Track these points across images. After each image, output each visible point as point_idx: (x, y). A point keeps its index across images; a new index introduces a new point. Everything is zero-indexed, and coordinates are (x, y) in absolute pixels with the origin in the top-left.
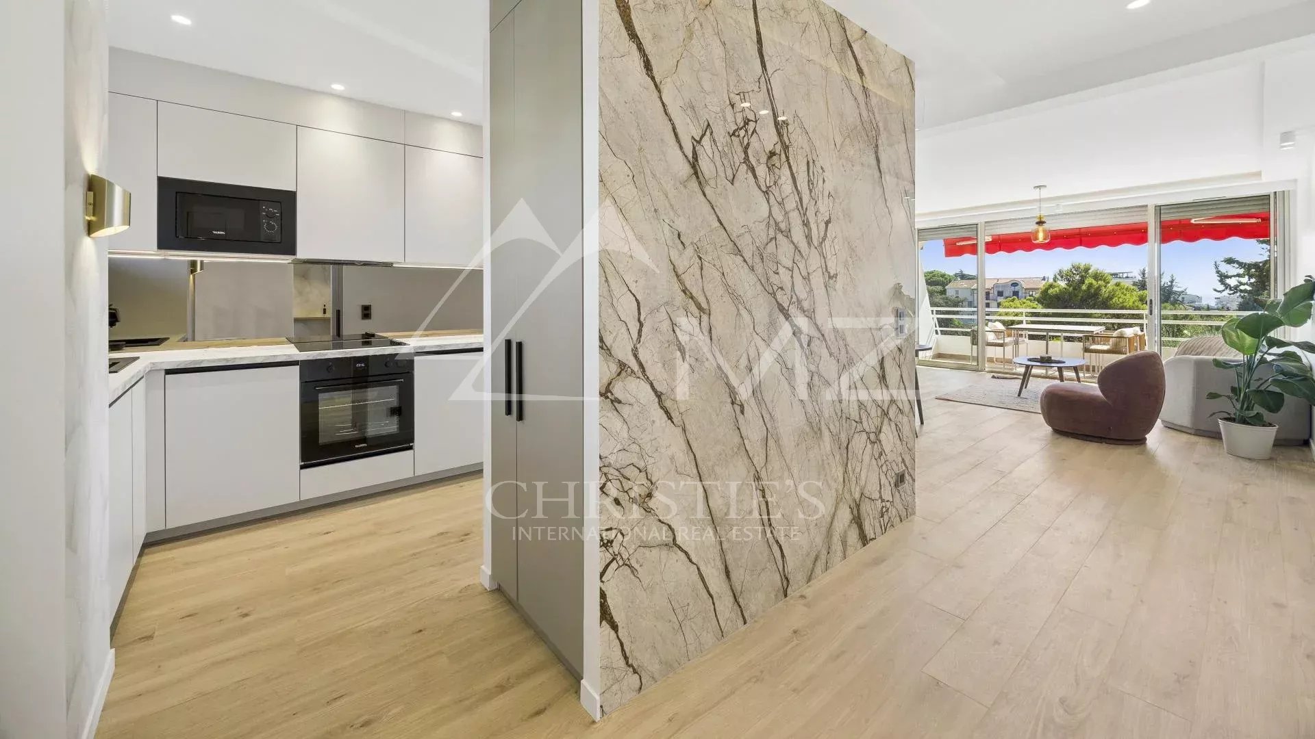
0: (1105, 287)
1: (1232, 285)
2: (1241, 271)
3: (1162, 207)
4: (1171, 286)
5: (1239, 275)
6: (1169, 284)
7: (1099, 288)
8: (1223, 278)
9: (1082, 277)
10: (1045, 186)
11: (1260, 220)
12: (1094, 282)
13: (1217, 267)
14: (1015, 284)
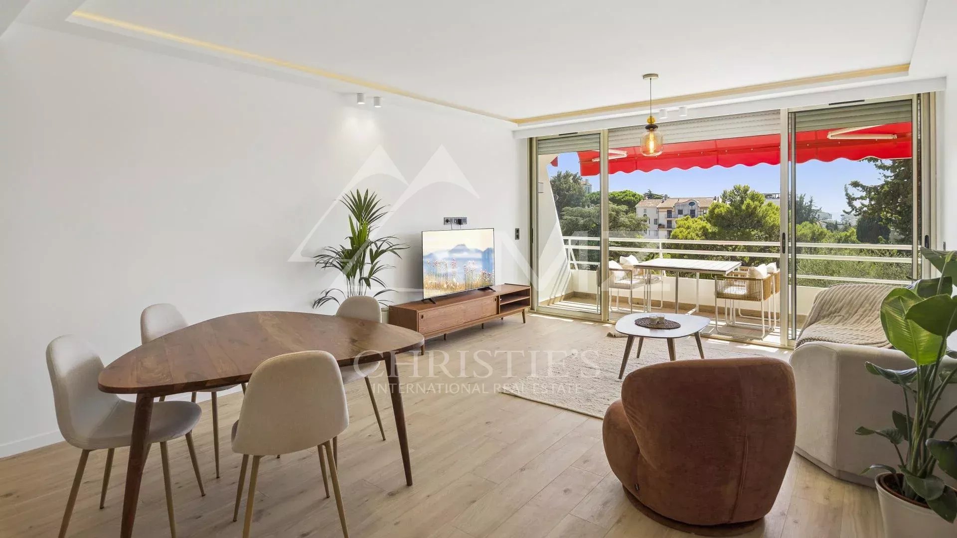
0: (760, 207)
1: (857, 207)
2: (864, 194)
3: (797, 115)
4: (811, 206)
5: (862, 198)
6: (809, 203)
7: (755, 208)
8: (851, 199)
9: (742, 198)
10: (657, 75)
11: (895, 137)
12: (751, 203)
13: (846, 190)
14: (692, 204)
